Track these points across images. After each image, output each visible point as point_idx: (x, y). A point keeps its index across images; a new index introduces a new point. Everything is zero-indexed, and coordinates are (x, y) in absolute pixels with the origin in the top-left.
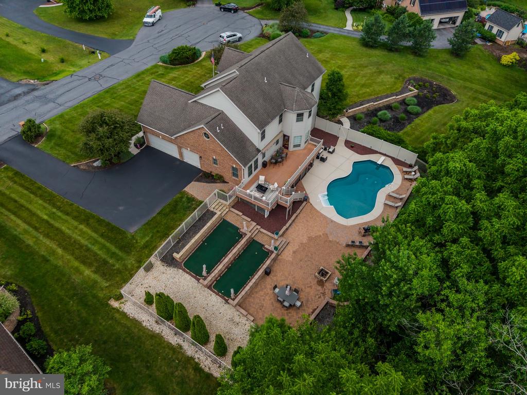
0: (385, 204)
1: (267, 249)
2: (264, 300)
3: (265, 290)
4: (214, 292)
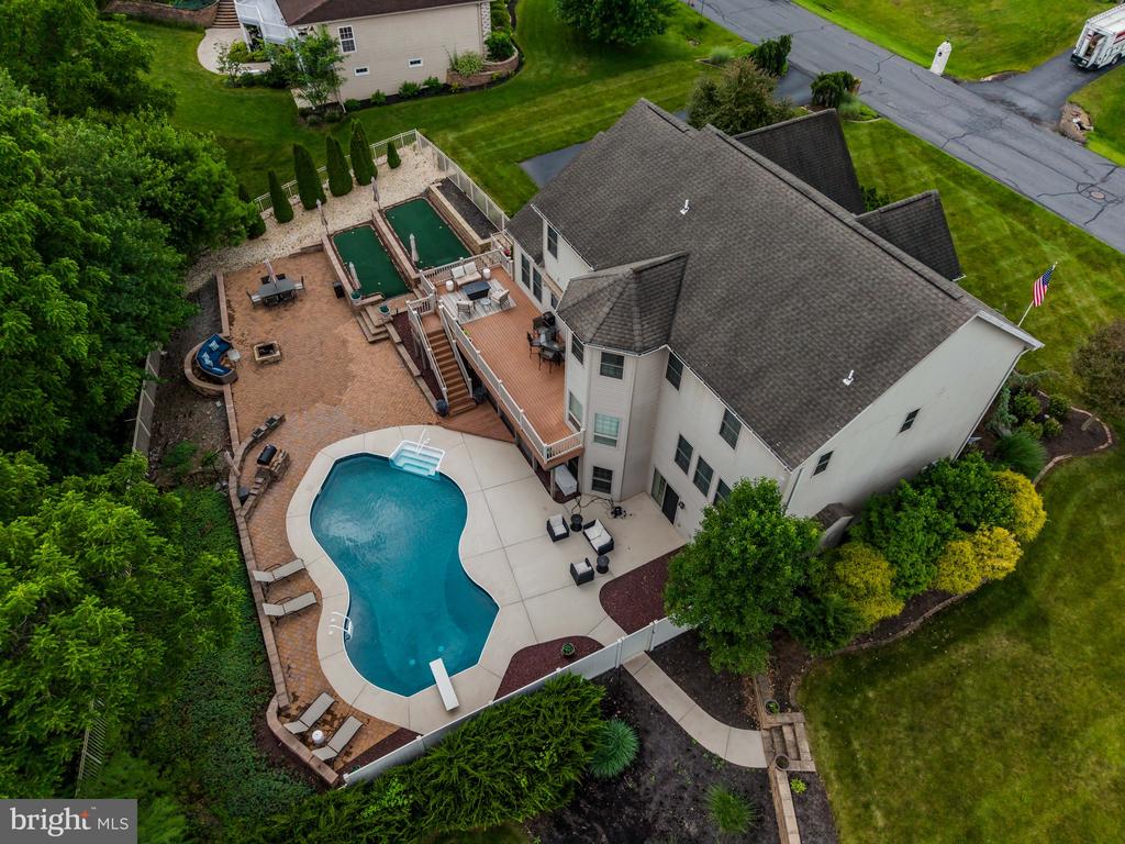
0: (295, 559)
1: (373, 298)
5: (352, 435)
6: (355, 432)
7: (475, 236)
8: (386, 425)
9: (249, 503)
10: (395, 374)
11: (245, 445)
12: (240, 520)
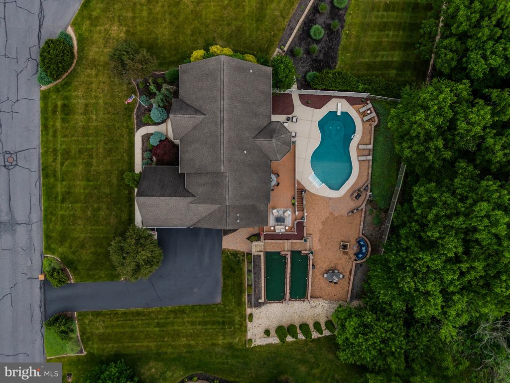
0: (359, 161)
1: (304, 254)
2: (320, 283)
3: (317, 277)
4: (293, 301)
5: (332, 198)
6: (330, 199)
7: (262, 258)
8: (320, 197)
9: (366, 184)
10: (310, 218)
11: (361, 207)
12: (370, 180)
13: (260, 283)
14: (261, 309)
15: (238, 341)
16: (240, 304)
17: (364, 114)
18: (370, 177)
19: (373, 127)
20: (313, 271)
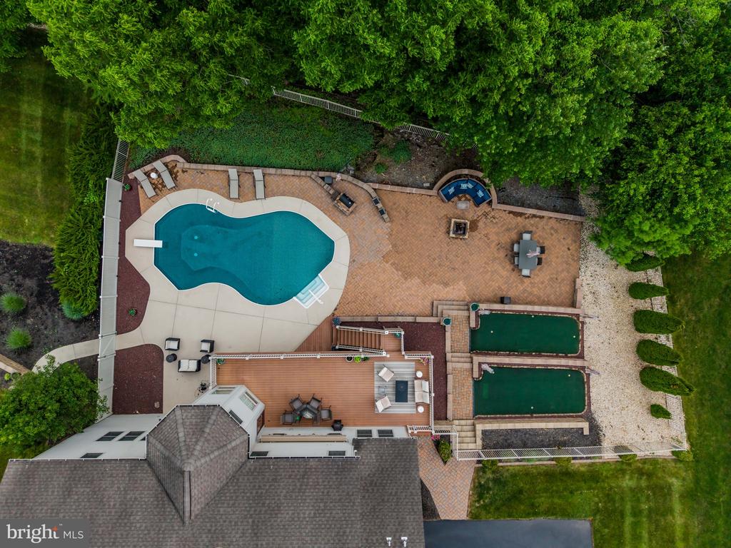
0: (266, 196)
1: (477, 321)
2: (542, 283)
3: (529, 289)
4: (583, 347)
5: (351, 257)
6: (352, 261)
7: (488, 427)
8: (348, 282)
9: (320, 181)
10: (395, 306)
11: (371, 191)
12: (309, 173)
13: (546, 432)
14: (603, 425)
15: (677, 478)
16: (593, 476)
17: (159, 187)
18: (303, 173)
19: (187, 165)
20: (515, 303)
